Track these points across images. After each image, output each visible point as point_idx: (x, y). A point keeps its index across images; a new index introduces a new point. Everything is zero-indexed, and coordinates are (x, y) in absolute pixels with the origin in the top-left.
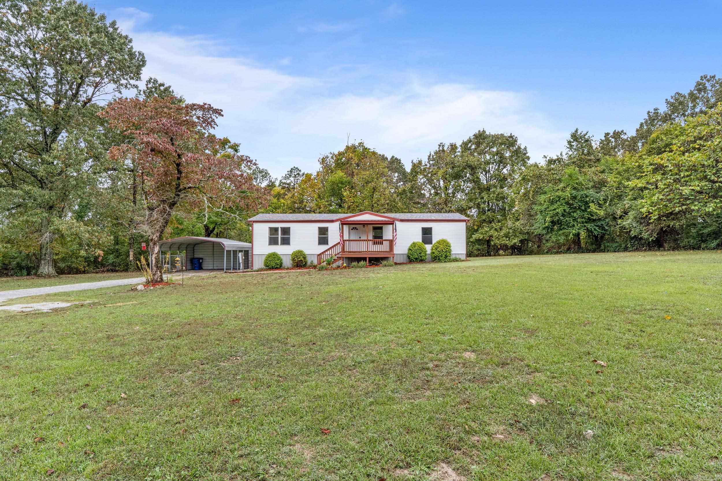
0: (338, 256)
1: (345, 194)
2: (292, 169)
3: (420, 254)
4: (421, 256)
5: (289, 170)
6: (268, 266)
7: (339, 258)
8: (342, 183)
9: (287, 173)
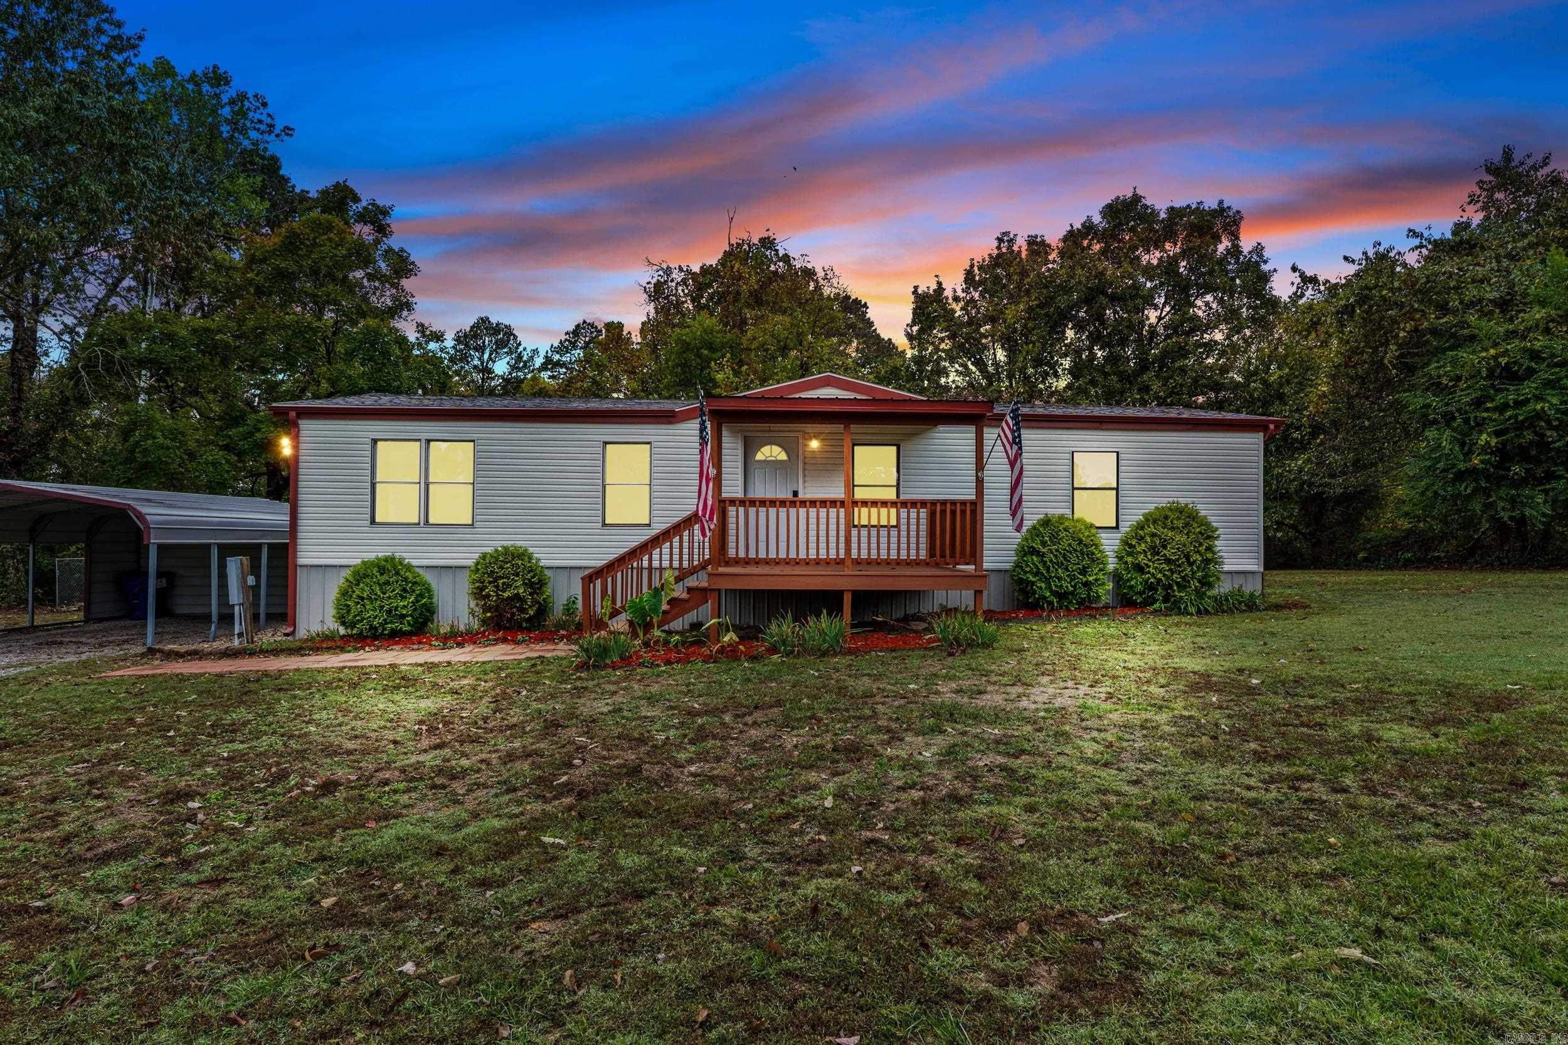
0: (692, 582)
1: (720, 377)
2: (578, 326)
3: (1084, 572)
4: (1086, 584)
5: (571, 328)
6: (352, 625)
7: (699, 595)
8: (712, 348)
9: (563, 338)
